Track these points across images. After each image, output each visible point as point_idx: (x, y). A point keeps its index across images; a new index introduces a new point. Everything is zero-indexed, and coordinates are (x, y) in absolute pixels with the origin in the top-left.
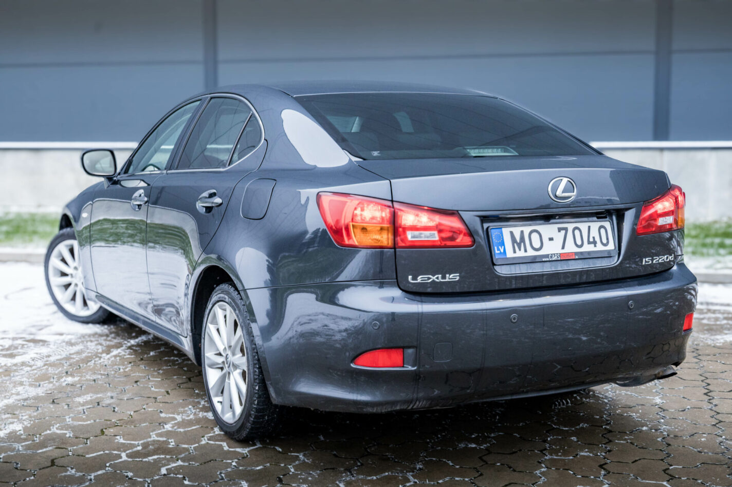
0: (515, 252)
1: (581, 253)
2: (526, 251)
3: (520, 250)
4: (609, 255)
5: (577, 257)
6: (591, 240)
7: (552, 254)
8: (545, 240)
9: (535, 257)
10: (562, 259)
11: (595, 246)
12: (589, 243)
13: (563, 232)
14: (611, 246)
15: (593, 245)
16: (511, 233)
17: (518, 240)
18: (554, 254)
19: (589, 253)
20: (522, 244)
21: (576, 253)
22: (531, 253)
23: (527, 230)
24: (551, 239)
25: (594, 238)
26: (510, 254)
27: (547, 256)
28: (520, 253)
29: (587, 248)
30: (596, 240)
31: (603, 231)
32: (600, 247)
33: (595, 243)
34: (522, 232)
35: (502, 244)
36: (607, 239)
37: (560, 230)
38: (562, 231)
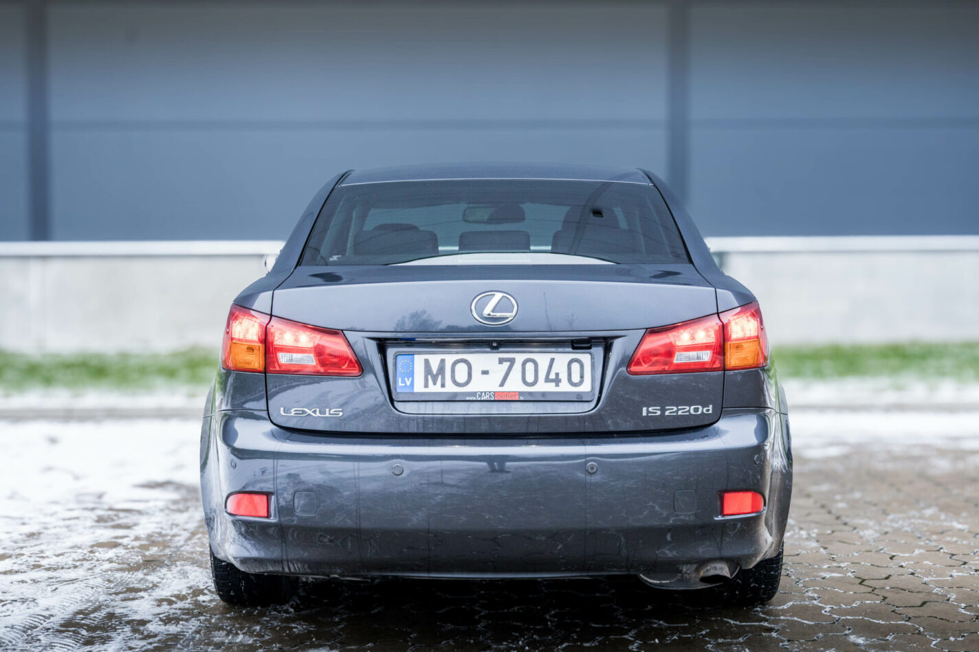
0: (426, 386)
1: (530, 393)
2: (443, 386)
3: (435, 384)
4: (579, 399)
5: (522, 398)
6: (552, 376)
7: (482, 393)
8: (476, 374)
9: (456, 394)
10: (496, 399)
11: (557, 385)
12: (547, 380)
13: (506, 365)
14: (586, 387)
15: (554, 384)
16: (427, 361)
17: (435, 370)
18: (485, 392)
19: (544, 394)
20: (440, 376)
21: (521, 393)
22: (450, 388)
23: (450, 358)
24: (485, 372)
25: (557, 374)
26: (419, 387)
27: (474, 394)
28: (435, 388)
29: (542, 387)
30: (560, 377)
31: (576, 367)
32: (565, 387)
33: (557, 381)
34: (443, 361)
35: (411, 374)
36: (582, 377)
37: (501, 361)
38: (504, 363)
